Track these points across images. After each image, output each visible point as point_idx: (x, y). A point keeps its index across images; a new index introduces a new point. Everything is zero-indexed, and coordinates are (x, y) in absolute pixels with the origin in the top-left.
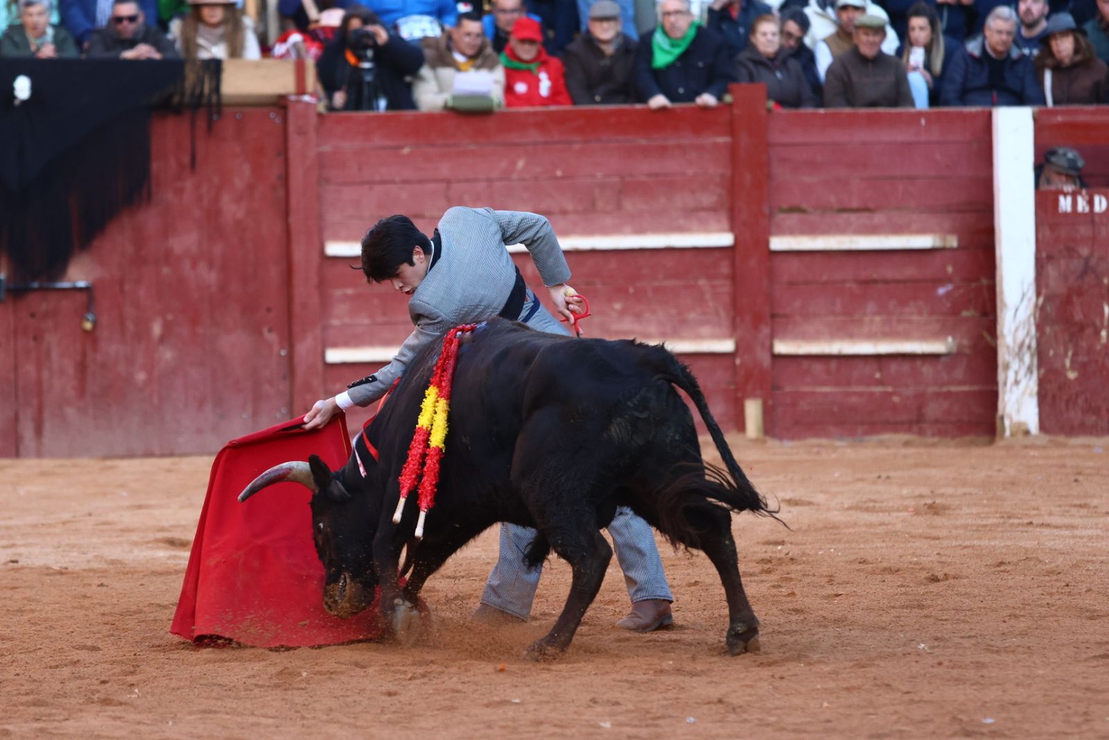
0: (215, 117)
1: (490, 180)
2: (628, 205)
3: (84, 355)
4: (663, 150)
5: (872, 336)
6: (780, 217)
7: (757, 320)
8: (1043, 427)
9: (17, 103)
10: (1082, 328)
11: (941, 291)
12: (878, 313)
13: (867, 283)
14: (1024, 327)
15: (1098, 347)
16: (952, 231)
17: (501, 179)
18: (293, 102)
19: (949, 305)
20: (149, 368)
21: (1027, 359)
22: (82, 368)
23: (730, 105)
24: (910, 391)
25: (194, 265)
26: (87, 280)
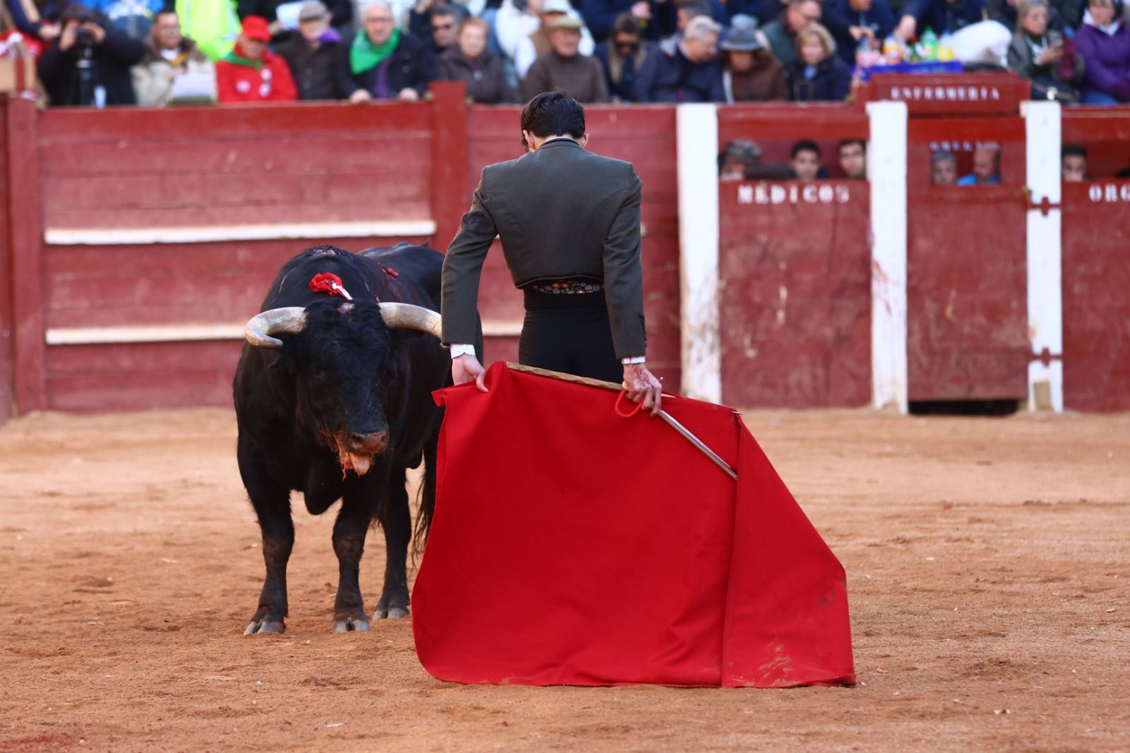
1: (203, 173)
2: (336, 195)
4: (368, 145)
8: (725, 399)
10: (760, 309)
14: (706, 310)
15: (775, 327)
17: (213, 171)
18: (13, 99)
21: (711, 338)
23: (431, 102)
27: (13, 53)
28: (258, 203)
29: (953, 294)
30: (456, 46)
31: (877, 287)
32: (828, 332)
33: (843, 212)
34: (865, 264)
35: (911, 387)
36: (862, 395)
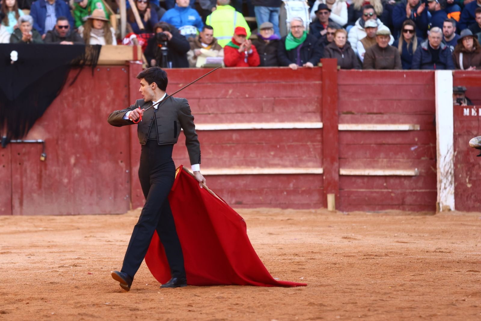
1: (217, 98)
2: (277, 110)
3: (41, 171)
4: (292, 87)
5: (382, 168)
6: (343, 116)
7: (333, 160)
8: (457, 208)
9: (12, 62)
10: (473, 165)
11: (413, 149)
12: (385, 158)
13: (381, 145)
14: (448, 165)
16: (417, 123)
17: (222, 98)
18: (132, 63)
19: (416, 155)
20: (69, 177)
21: (450, 178)
22: (40, 177)
23: (321, 68)
24: (399, 191)
25: (89, 134)
26: (42, 139)
27: (132, 43)
28: (242, 113)
30: (334, 42)
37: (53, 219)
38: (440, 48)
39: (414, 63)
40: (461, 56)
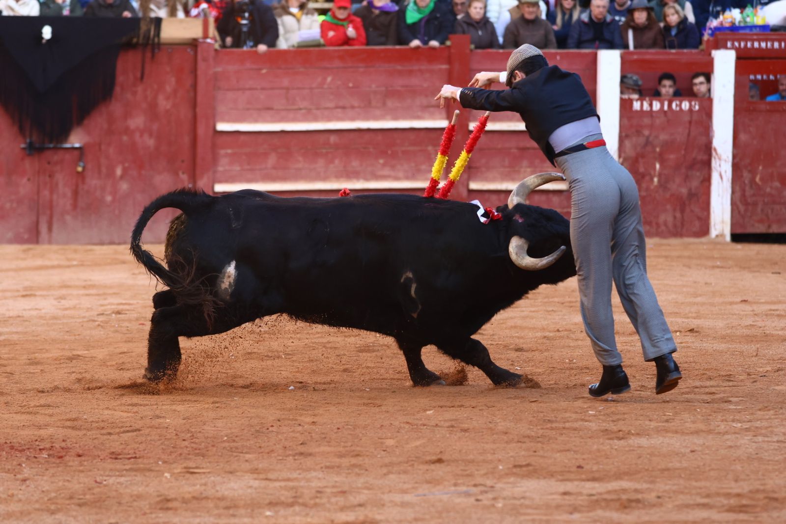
0: (156, 51)
1: (311, 89)
2: (390, 103)
3: (77, 186)
4: (410, 73)
9: (43, 41)
10: (643, 176)
12: (529, 167)
13: (523, 149)
15: (652, 187)
17: (318, 88)
18: (201, 42)
20: (114, 193)
22: (76, 193)
23: (449, 47)
25: (141, 136)
26: (80, 143)
27: (202, 14)
28: (344, 108)
29: (761, 168)
31: (714, 163)
32: (684, 191)
33: (695, 117)
34: (708, 149)
35: (733, 225)
36: (704, 229)
37: (91, 250)
38: (605, 20)
39: (570, 41)
40: (630, 34)
